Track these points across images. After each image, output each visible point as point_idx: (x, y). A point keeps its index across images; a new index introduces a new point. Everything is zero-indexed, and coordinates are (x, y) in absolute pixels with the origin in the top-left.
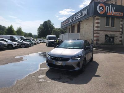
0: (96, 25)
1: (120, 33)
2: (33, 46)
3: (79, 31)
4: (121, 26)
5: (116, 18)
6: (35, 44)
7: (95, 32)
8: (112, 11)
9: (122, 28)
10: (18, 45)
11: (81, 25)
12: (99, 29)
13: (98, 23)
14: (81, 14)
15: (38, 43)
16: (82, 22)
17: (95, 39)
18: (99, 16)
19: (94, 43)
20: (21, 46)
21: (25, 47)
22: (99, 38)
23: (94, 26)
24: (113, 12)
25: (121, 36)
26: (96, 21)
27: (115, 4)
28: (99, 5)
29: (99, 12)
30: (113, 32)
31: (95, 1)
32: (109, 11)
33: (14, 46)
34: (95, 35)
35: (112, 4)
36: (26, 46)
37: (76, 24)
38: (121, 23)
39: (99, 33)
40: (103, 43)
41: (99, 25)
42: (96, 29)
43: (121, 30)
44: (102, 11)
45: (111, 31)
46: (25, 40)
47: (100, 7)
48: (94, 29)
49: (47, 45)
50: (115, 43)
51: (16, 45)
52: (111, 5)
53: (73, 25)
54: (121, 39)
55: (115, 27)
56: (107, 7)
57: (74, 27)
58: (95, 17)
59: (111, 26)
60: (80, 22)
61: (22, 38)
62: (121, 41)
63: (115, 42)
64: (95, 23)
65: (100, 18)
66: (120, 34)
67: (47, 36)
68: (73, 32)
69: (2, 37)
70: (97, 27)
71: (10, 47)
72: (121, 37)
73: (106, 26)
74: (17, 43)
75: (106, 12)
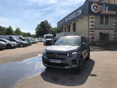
0: (91, 24)
1: (114, 30)
2: (31, 45)
3: (74, 30)
4: (115, 24)
5: (109, 17)
6: (33, 43)
7: (90, 30)
8: (105, 10)
9: (115, 26)
10: (17, 45)
11: (77, 24)
12: (94, 27)
13: (92, 22)
14: (76, 14)
15: (36, 43)
16: (77, 21)
17: (90, 37)
18: (94, 15)
19: (89, 41)
20: (20, 45)
21: (23, 47)
22: (94, 36)
23: (89, 25)
24: (107, 11)
25: (115, 33)
26: (91, 20)
27: (108, 3)
28: (93, 5)
29: (93, 11)
30: (107, 30)
31: (89, 1)
32: (103, 10)
33: (13, 46)
34: (90, 33)
35: (105, 4)
36: (24, 45)
37: (71, 23)
38: (115, 21)
39: (94, 31)
40: (98, 41)
41: (93, 24)
42: (90, 27)
43: (115, 28)
44: (96, 10)
45: (106, 29)
46: (23, 40)
47: (94, 6)
48: (89, 28)
49: (44, 44)
50: (110, 41)
51: (15, 45)
53: (69, 24)
54: (115, 37)
56: (100, 6)
57: (69, 26)
58: (90, 16)
61: (20, 38)
62: (115, 38)
63: (109, 39)
64: (90, 22)
65: (94, 16)
66: (114, 32)
67: (45, 36)
68: (69, 31)
69: (2, 38)
70: (92, 25)
71: (9, 47)
72: (115, 35)
73: (100, 24)
74: (16, 43)
75: (100, 11)
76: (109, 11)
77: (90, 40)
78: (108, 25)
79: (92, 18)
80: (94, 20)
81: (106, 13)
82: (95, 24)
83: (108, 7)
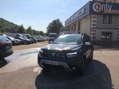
0: (92, 23)
1: (118, 30)
2: (36, 43)
3: (79, 29)
5: (113, 16)
7: (91, 30)
11: (81, 23)
12: (95, 27)
13: (94, 21)
14: (80, 13)
16: (82, 20)
17: (92, 36)
18: (96, 15)
20: (23, 43)
21: (27, 44)
22: (95, 35)
24: (110, 10)
26: (92, 19)
34: (92, 32)
39: (95, 31)
41: (95, 23)
42: (92, 27)
44: (98, 9)
45: (108, 29)
47: (96, 6)
50: (113, 40)
52: (107, 4)
53: (75, 23)
54: (118, 36)
55: (112, 25)
56: (103, 5)
57: (75, 25)
58: (92, 15)
59: (108, 24)
60: (80, 21)
64: (92, 21)
65: (96, 16)
68: (75, 30)
70: (94, 25)
74: (19, 40)
75: (102, 10)
76: (112, 10)
77: (91, 39)
78: (111, 24)
79: (94, 17)
80: (96, 19)
81: (109, 12)
82: (97, 23)
83: (111, 6)
